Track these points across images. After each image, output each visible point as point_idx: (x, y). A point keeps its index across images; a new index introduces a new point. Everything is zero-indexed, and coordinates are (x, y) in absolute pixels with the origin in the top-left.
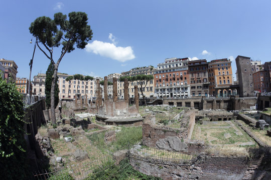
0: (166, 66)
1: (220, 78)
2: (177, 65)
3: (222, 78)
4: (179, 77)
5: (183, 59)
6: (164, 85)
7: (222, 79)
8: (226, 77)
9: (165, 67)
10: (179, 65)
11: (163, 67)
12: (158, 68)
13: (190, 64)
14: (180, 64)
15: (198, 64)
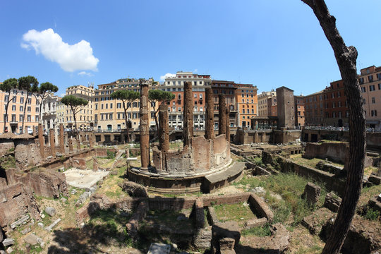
0: (179, 83)
1: (244, 106)
2: (195, 83)
3: (246, 106)
4: (197, 100)
5: (204, 76)
6: (174, 110)
7: (246, 108)
8: (250, 106)
9: (177, 84)
10: (198, 83)
11: (174, 83)
12: (167, 83)
13: (214, 84)
14: (201, 83)
15: (224, 86)
